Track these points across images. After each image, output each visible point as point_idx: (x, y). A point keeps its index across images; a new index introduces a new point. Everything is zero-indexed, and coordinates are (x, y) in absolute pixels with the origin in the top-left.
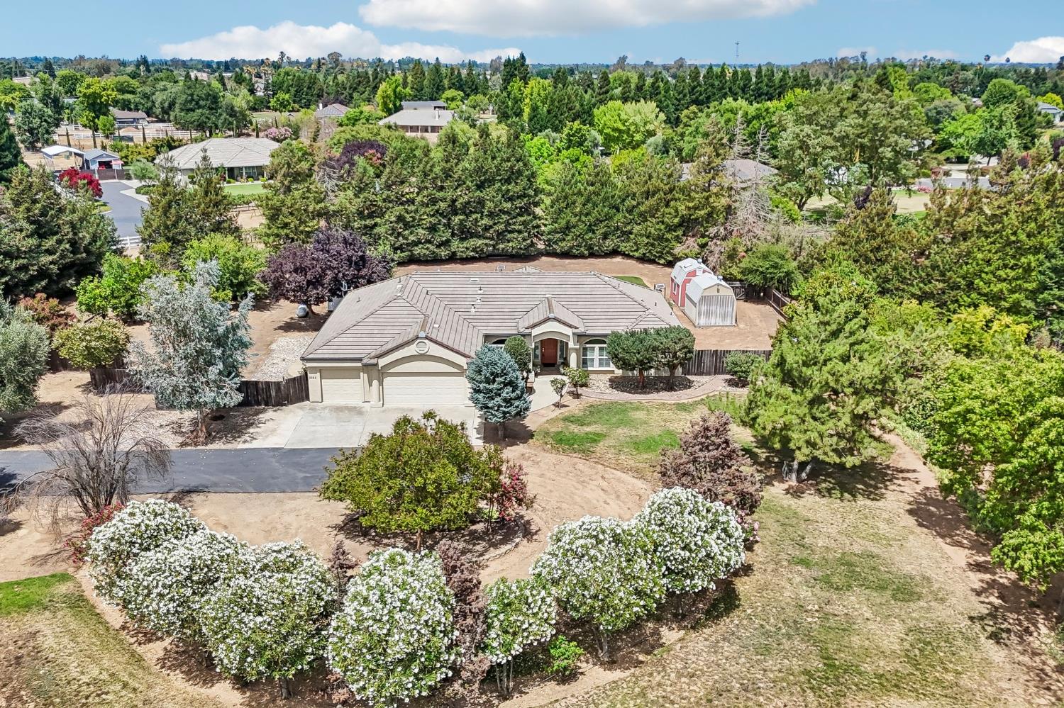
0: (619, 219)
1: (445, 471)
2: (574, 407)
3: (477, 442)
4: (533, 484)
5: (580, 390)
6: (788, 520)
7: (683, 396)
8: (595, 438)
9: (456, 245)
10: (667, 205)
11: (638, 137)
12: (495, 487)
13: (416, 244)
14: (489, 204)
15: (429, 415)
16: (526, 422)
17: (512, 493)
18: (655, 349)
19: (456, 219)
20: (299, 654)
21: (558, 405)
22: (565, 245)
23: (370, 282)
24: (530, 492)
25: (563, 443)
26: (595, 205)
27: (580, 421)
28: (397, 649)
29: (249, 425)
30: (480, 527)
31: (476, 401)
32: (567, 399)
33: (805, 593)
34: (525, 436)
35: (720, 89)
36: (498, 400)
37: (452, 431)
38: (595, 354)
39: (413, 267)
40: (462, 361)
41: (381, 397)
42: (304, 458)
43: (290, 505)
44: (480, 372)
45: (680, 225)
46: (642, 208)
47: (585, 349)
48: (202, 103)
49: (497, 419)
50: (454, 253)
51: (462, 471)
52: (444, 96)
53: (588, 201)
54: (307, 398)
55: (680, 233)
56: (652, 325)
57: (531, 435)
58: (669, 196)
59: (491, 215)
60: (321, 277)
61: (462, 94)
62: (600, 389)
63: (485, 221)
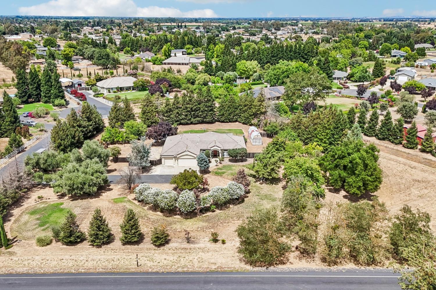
0: (238, 111)
1: (193, 179)
2: (220, 166)
3: (199, 174)
4: (209, 181)
5: (222, 162)
6: (258, 188)
7: (244, 163)
8: (223, 173)
9: (192, 120)
10: (250, 109)
11: (251, 73)
12: (202, 182)
13: (181, 120)
14: (202, 109)
15: (190, 169)
16: (209, 169)
17: (205, 183)
18: (238, 153)
19: (193, 113)
20: (173, 205)
21: (216, 165)
22: (223, 119)
23: (172, 135)
24: (209, 183)
25: (217, 174)
26: (231, 108)
27: (221, 169)
28: (188, 203)
29: (150, 170)
30: (199, 190)
31: (199, 165)
32: (219, 164)
33: (257, 200)
34: (209, 172)
35: (282, 52)
36: (203, 165)
37: (195, 172)
38: (226, 154)
39: (181, 126)
40: (195, 156)
41: (178, 164)
42: (164, 177)
43: (163, 186)
44: (199, 159)
45: (253, 115)
46: (244, 109)
47: (223, 153)
48: (104, 57)
49: (203, 169)
50: (192, 122)
51: (196, 179)
52: (186, 47)
53: (229, 107)
54: (161, 164)
55: (253, 117)
56: (238, 147)
57: (210, 172)
58: (251, 107)
59: (202, 111)
60: (161, 134)
61: (192, 46)
62: (226, 162)
63: (200, 113)
